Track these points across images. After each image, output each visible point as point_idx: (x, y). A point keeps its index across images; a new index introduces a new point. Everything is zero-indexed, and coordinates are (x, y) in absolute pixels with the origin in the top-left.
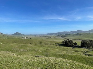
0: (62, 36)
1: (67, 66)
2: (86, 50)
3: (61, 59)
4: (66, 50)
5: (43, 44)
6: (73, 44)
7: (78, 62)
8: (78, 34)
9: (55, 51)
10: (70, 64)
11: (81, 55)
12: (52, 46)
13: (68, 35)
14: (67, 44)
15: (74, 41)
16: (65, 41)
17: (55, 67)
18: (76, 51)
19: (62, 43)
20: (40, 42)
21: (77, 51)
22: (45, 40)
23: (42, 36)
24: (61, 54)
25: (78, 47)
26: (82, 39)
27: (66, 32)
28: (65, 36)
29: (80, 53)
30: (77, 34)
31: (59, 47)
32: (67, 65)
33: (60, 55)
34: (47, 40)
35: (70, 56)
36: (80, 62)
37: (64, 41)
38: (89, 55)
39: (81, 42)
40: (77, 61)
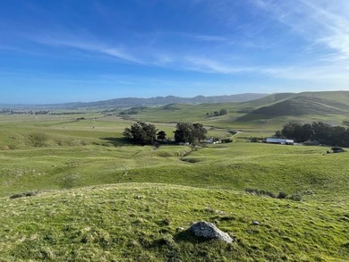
0: (122, 113)
1: (137, 202)
2: (185, 148)
3: (119, 187)
4: (134, 156)
5: (48, 142)
6: (157, 136)
7: (169, 182)
8: (169, 106)
9: (99, 165)
10: (146, 193)
11: (176, 163)
12: (87, 147)
13: (142, 108)
14: (139, 137)
15: (159, 127)
16: (134, 130)
17: (99, 215)
18: (162, 156)
19: (125, 134)
20: (37, 138)
21: (166, 155)
22: (60, 128)
23: (45, 113)
24: (122, 169)
25: (169, 143)
26: (178, 121)
27: (135, 99)
28: (133, 112)
29: (173, 158)
30: (166, 108)
31: (114, 148)
32: (137, 198)
33: (118, 175)
34: (67, 128)
35: (148, 170)
36: (172, 182)
37: (130, 127)
38: (192, 161)
39: (175, 129)
40: (166, 181)
